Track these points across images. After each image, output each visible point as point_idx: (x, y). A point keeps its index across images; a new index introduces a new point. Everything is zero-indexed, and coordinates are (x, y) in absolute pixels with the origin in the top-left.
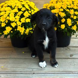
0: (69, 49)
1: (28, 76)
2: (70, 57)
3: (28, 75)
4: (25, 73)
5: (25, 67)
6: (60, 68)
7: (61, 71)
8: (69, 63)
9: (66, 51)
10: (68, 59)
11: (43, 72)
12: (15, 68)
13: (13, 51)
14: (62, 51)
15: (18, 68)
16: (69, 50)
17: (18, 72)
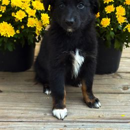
0: (119, 75)
1: (34, 127)
2: (123, 91)
3: (35, 125)
4: (29, 120)
5: (28, 108)
6: (103, 111)
7: (107, 117)
8: (122, 102)
9: (114, 79)
10: (119, 93)
11: (69, 120)
12: (6, 111)
13: (3, 79)
14: (106, 80)
15: (14, 111)
16: (118, 77)
17: (14, 118)
